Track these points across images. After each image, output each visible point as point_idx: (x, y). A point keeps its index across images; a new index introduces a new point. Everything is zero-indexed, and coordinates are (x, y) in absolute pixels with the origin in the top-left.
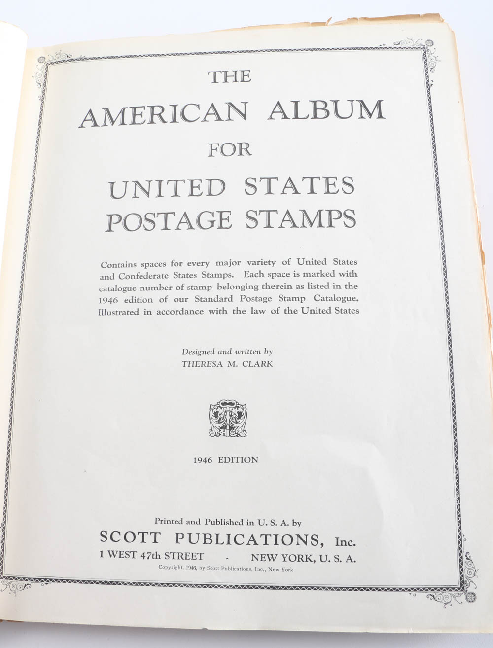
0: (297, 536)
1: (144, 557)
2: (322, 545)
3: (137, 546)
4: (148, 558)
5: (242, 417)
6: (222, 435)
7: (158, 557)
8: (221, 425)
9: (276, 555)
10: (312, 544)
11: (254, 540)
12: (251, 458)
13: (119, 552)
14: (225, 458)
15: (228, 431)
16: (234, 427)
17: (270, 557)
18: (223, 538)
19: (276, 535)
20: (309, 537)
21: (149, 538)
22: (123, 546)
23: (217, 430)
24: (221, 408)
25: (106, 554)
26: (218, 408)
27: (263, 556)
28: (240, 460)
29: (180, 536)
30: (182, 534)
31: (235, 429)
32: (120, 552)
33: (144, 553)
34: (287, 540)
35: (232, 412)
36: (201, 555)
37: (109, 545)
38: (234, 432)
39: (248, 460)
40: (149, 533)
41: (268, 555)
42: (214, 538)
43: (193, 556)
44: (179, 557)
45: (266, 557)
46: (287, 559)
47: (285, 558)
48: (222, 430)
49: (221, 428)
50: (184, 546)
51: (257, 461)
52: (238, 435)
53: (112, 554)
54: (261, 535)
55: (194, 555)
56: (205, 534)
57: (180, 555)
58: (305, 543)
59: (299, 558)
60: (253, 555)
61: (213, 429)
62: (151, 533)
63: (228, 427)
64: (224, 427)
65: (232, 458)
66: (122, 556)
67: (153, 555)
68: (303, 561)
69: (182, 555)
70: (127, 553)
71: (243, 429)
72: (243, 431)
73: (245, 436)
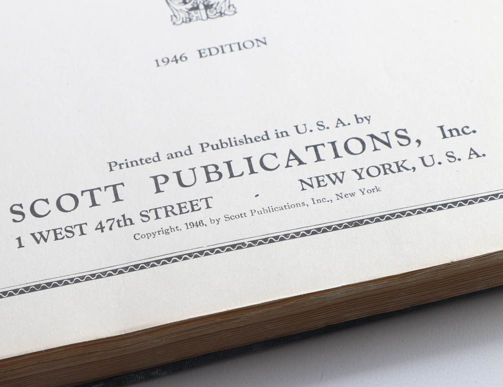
0: (370, 138)
1: (102, 228)
2: (418, 141)
3: (85, 213)
4: (111, 229)
6: (194, 18)
7: (128, 222)
8: (189, 6)
9: (343, 173)
10: (401, 145)
11: (297, 158)
12: (255, 42)
13: (52, 233)
14: (209, 49)
15: (203, 12)
16: (212, 5)
17: (333, 177)
18: (240, 166)
19: (333, 144)
20: (392, 135)
21: (105, 197)
22: (57, 220)
23: (183, 15)
25: (28, 240)
27: (320, 179)
28: (235, 47)
29: (161, 180)
30: (163, 176)
31: (214, 6)
32: (55, 230)
33: (100, 223)
34: (355, 146)
36: (207, 201)
37: (32, 224)
38: (215, 12)
39: (249, 45)
40: (103, 189)
41: (328, 176)
42: (224, 169)
43: (192, 206)
44: (167, 213)
45: (326, 179)
46: (364, 174)
47: (360, 175)
48: (193, 13)
49: (191, 9)
50: (172, 194)
51: (265, 43)
52: (221, 14)
53: (39, 238)
54: (307, 148)
55: (194, 203)
56: (206, 167)
57: (169, 209)
58: (388, 145)
59: (385, 169)
60: (301, 181)
61: (176, 14)
62: (106, 187)
63: (201, 7)
64: (196, 8)
65: (222, 47)
66: (59, 236)
67: (118, 221)
68: (393, 172)
69: (173, 208)
70: (68, 229)
71: (227, 5)
72: (229, 7)
73: (235, 12)
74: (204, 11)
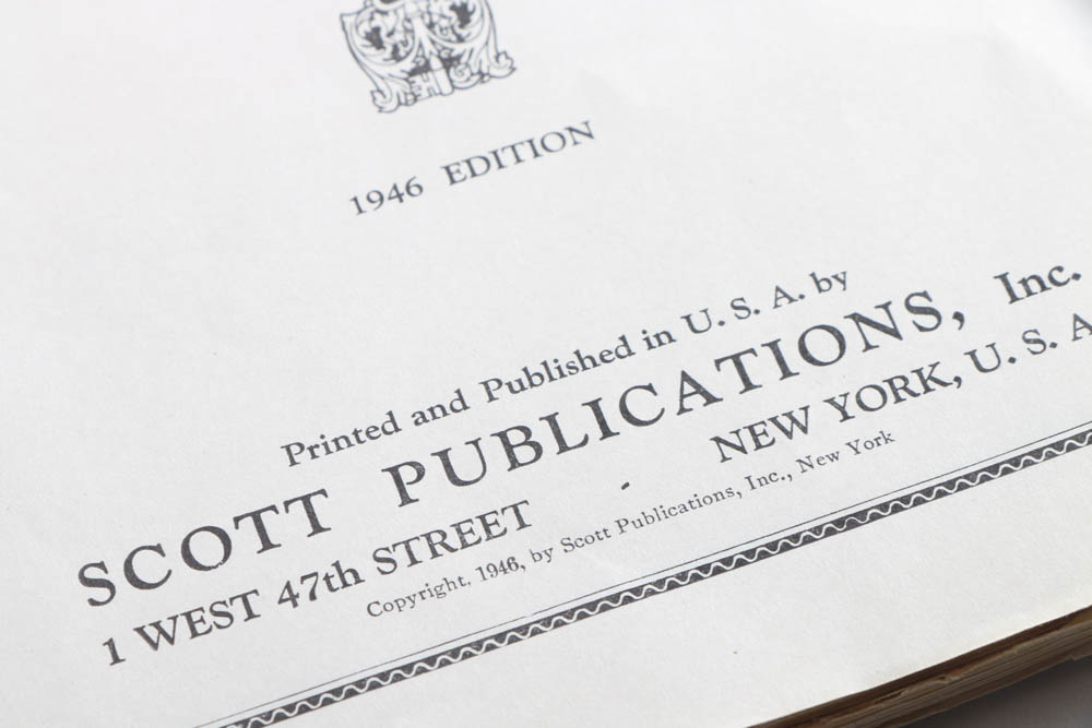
0: (852, 322)
1: (294, 598)
2: (958, 316)
3: (248, 567)
4: (313, 596)
5: (475, 18)
6: (424, 93)
7: (349, 578)
8: (408, 65)
9: (805, 409)
10: (921, 329)
11: (699, 389)
12: (567, 134)
13: (182, 621)
14: (468, 162)
15: (441, 75)
16: (458, 58)
17: (786, 423)
18: (578, 423)
19: (774, 346)
20: (898, 310)
21: (288, 527)
23: (398, 88)
24: (384, 13)
26: (372, 19)
27: (758, 430)
28: (525, 151)
29: (408, 474)
30: (412, 464)
31: (464, 60)
32: (188, 615)
33: (288, 586)
34: (822, 346)
35: (430, 13)
36: (517, 512)
38: (467, 73)
39: (554, 142)
40: (281, 508)
42: (543, 434)
43: (487, 527)
44: (432, 547)
45: (771, 427)
46: (852, 408)
47: (842, 409)
48: (418, 79)
49: (413, 73)
50: (439, 505)
51: (590, 135)
52: (483, 76)
53: (156, 635)
54: (718, 362)
55: (490, 519)
56: (503, 436)
57: (436, 538)
58: (895, 333)
59: (895, 389)
60: (718, 440)
61: (382, 86)
62: (287, 503)
63: (436, 63)
64: (423, 69)
65: (495, 153)
66: (200, 628)
67: (327, 578)
68: (914, 395)
69: (444, 535)
70: (217, 608)
71: (492, 54)
72: (497, 58)
73: (513, 69)
74: (443, 72)
